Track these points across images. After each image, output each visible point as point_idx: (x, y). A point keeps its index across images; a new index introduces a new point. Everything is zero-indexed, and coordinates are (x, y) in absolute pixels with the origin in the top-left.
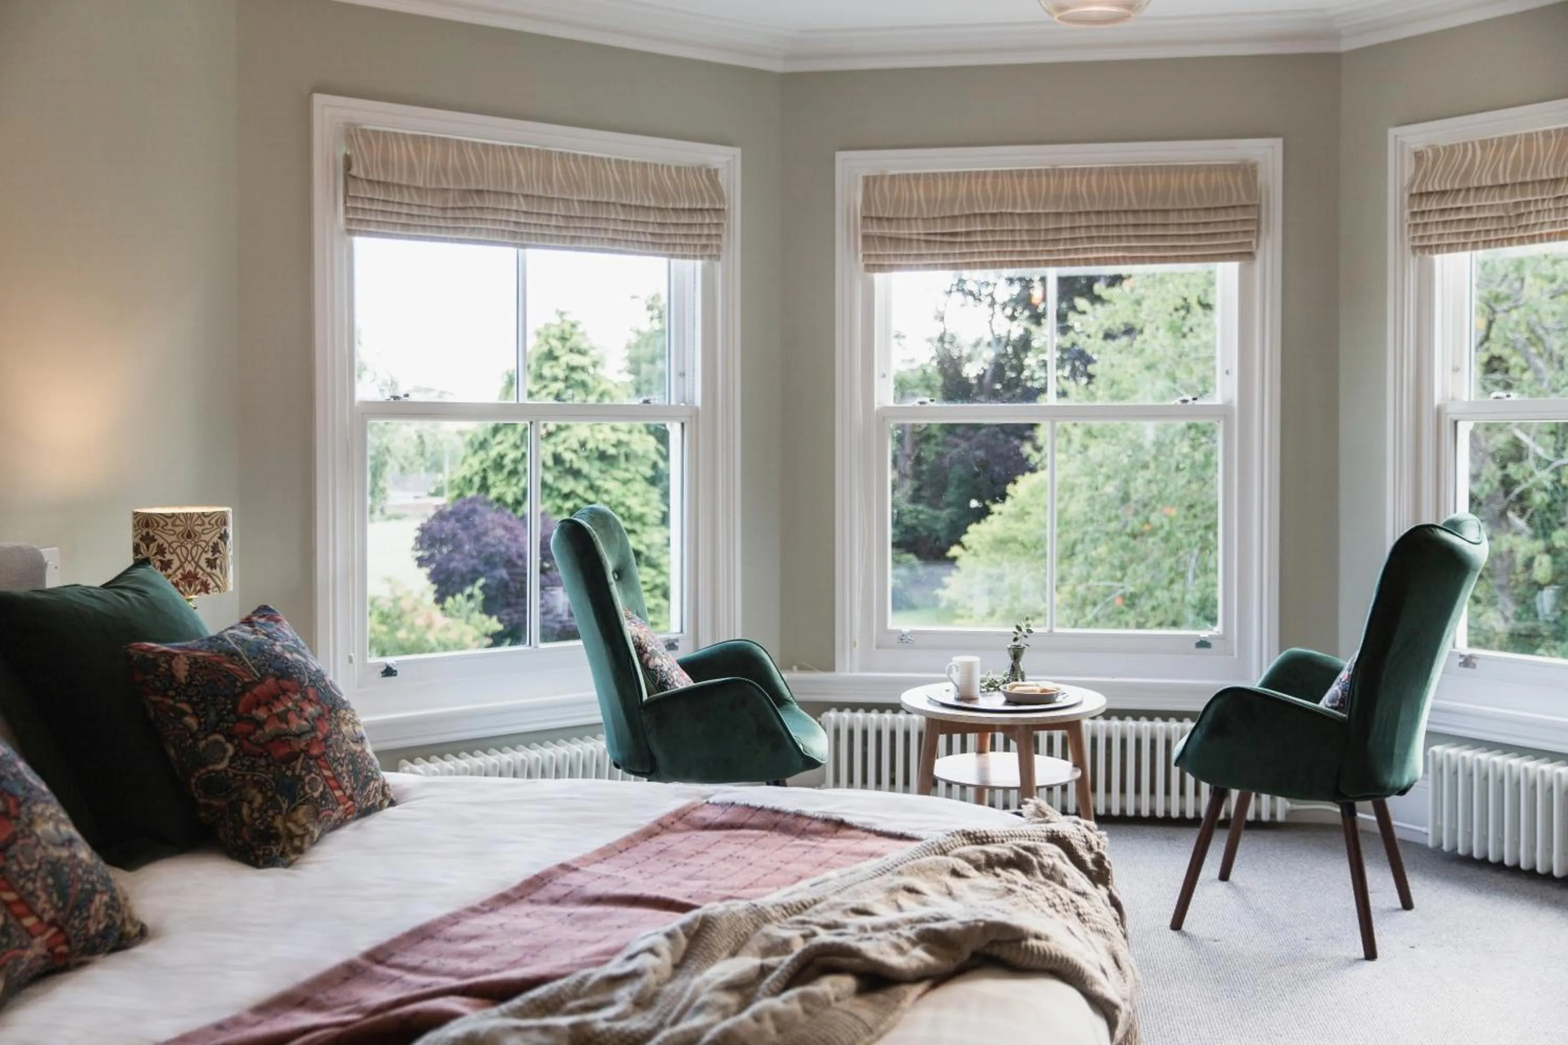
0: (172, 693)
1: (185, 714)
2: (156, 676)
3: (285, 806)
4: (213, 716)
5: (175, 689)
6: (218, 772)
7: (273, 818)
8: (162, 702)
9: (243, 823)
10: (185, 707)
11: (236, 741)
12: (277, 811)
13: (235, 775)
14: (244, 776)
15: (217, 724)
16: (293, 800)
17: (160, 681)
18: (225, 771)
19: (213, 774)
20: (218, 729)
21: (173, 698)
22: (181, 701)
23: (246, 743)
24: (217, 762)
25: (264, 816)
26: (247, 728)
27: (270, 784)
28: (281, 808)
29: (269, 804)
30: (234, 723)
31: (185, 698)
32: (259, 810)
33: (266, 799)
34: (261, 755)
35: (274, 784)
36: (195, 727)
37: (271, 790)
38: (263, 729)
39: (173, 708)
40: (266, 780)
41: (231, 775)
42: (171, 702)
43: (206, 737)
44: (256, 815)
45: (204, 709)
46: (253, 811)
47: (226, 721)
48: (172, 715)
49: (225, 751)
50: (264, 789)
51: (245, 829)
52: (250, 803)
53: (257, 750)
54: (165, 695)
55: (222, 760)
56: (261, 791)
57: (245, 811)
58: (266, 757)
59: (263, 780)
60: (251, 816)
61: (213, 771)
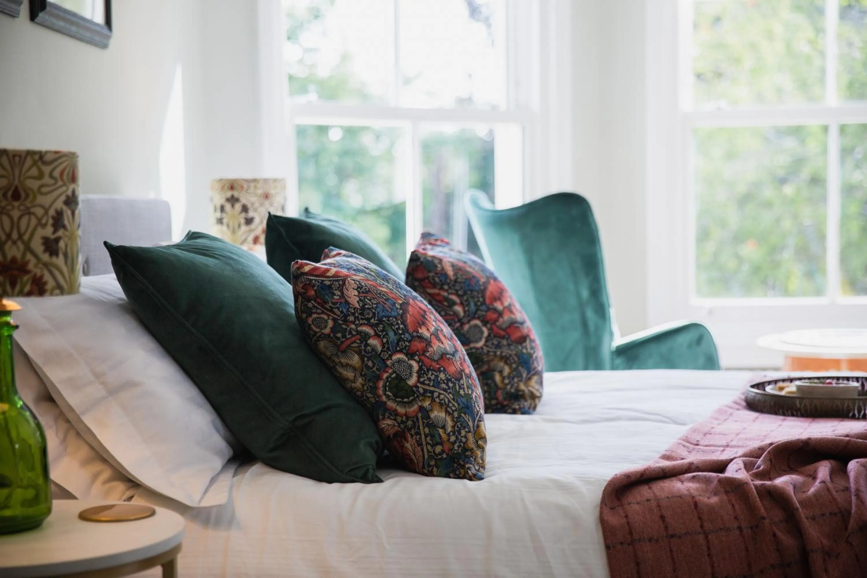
0: (446, 287)
1: (454, 303)
2: (437, 274)
3: (524, 375)
4: (473, 307)
5: (448, 284)
6: (477, 349)
7: (517, 383)
8: (439, 294)
9: (497, 388)
10: (454, 298)
11: (489, 326)
12: (520, 379)
13: (488, 352)
14: (495, 352)
15: (476, 313)
16: (529, 372)
17: (439, 277)
18: (482, 348)
19: (474, 350)
20: (477, 316)
21: (447, 291)
22: (452, 294)
23: (495, 328)
24: (477, 341)
25: (512, 382)
26: (495, 316)
27: (513, 359)
28: (521, 376)
29: (515, 373)
30: (486, 312)
31: (453, 291)
32: (509, 377)
33: (512, 370)
34: (503, 337)
35: (516, 359)
36: (462, 314)
37: (515, 363)
38: (502, 317)
39: (447, 299)
40: (510, 356)
41: (485, 351)
42: (446, 294)
43: (469, 321)
44: (507, 381)
45: (467, 301)
46: (503, 378)
47: (481, 310)
48: (446, 304)
49: (482, 333)
50: (508, 362)
51: (500, 392)
52: (501, 372)
53: (503, 333)
54: (442, 289)
55: (480, 339)
56: (506, 363)
57: (498, 378)
58: (507, 339)
59: (508, 355)
60: (503, 381)
61: (475, 348)
